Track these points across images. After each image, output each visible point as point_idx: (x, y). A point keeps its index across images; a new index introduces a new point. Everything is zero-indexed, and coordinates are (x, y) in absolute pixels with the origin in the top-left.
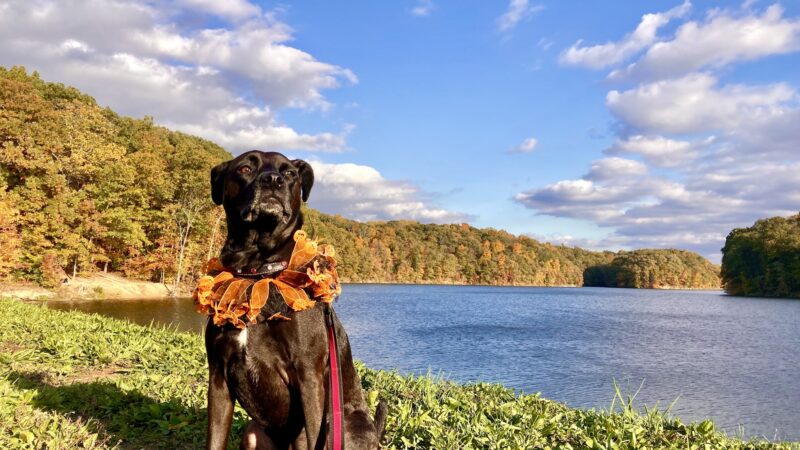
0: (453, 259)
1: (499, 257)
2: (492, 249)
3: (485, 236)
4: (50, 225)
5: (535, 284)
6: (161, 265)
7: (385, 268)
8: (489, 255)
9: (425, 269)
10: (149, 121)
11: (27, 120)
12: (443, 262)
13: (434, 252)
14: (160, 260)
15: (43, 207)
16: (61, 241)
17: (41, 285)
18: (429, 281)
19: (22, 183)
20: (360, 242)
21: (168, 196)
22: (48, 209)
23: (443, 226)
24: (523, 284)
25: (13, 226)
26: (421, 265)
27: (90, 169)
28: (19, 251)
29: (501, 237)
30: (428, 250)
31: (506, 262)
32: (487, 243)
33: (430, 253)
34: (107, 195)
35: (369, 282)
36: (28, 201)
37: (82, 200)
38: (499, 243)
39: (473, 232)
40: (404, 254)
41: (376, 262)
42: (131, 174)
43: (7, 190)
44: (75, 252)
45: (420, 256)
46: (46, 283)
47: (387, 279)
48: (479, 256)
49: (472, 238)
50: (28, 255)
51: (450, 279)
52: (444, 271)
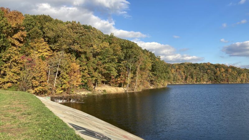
0: (206, 75)
1: (223, 73)
2: (220, 71)
3: (217, 66)
4: (89, 70)
5: (237, 83)
6: (122, 81)
7: (182, 79)
8: (219, 73)
9: (196, 79)
10: (112, 35)
11: (80, 36)
12: (203, 76)
13: (199, 73)
14: (121, 80)
15: (87, 64)
16: (92, 75)
17: (88, 90)
18: (198, 83)
19: (80, 56)
20: (173, 70)
21: (123, 58)
22: (88, 64)
23: (201, 64)
24: (233, 83)
25: (79, 71)
26: (195, 77)
27: (99, 50)
28: (81, 79)
29: (223, 66)
30: (197, 72)
31: (226, 75)
32: (218, 69)
33: (198, 73)
34: (105, 59)
35: (177, 84)
36: (82, 62)
37: (98, 61)
38: (222, 69)
39: (212, 65)
40: (189, 74)
41: (179, 77)
42: (112, 51)
43: (76, 59)
44: (97, 78)
45: (194, 74)
46: (89, 89)
47: (183, 83)
48: (215, 73)
49: (212, 67)
50: (83, 80)
51: (205, 82)
52: (203, 79)
